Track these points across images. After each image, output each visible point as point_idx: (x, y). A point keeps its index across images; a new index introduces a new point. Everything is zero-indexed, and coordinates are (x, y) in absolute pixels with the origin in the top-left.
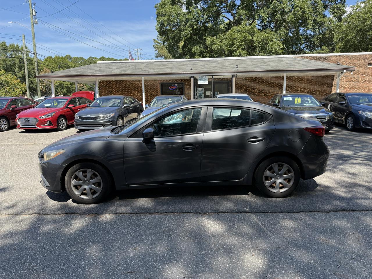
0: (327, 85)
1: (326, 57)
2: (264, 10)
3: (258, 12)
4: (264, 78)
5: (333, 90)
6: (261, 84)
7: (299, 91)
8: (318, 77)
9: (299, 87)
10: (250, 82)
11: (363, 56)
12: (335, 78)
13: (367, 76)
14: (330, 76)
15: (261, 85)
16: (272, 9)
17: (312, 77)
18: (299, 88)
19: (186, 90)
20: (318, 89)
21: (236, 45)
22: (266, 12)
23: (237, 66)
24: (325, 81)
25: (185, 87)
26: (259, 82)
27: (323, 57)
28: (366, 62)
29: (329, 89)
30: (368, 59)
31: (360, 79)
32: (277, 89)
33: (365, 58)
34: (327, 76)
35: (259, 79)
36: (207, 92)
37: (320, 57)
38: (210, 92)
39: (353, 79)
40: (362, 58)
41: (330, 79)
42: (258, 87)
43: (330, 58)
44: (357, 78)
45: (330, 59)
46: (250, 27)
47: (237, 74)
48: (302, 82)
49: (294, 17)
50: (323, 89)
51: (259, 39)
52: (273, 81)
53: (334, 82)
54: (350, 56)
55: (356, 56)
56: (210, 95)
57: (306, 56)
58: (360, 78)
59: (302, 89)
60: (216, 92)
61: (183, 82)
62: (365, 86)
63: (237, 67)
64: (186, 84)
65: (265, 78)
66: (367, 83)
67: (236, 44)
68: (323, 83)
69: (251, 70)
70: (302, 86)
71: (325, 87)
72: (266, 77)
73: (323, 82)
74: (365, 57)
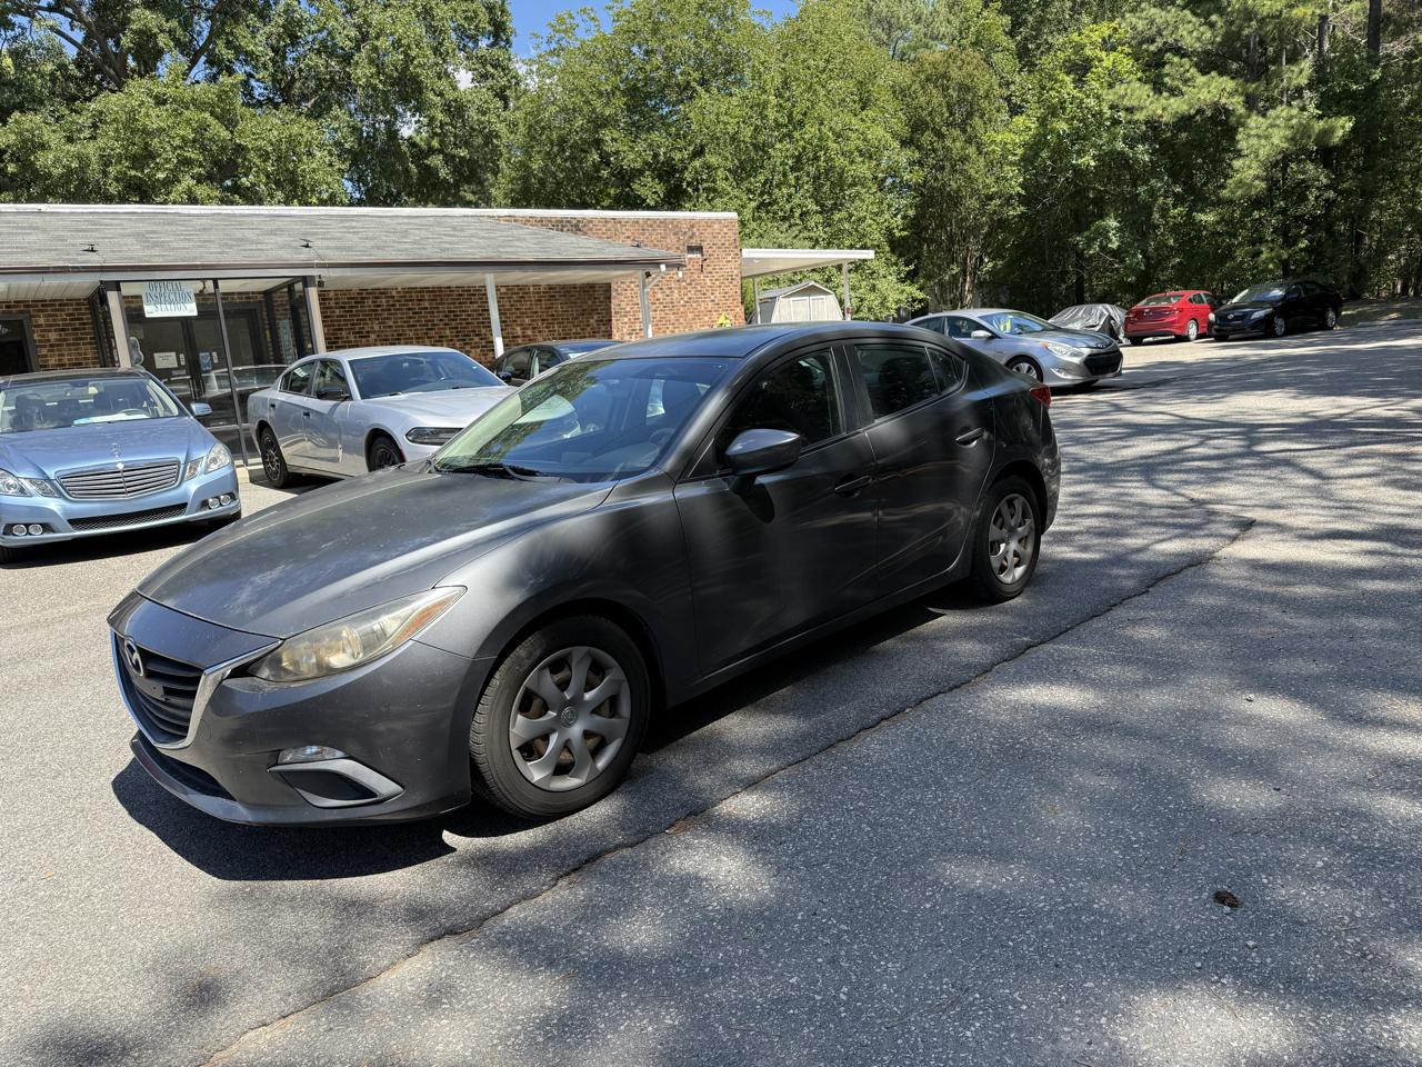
0: (596, 317)
1: (579, 221)
2: (248, 26)
3: (227, 30)
4: (394, 293)
5: (614, 331)
6: (385, 314)
7: (518, 337)
8: (567, 291)
9: (518, 325)
10: (342, 307)
11: (672, 223)
12: (614, 294)
13: (690, 284)
14: (601, 286)
15: (388, 319)
16: (283, 26)
17: (551, 288)
18: (518, 328)
19: (44, 351)
20: (574, 330)
21: (168, 161)
22: (261, 37)
23: (305, 243)
24: (590, 302)
25: (36, 337)
26: (379, 306)
27: (569, 222)
28: (681, 242)
29: (603, 328)
30: (685, 233)
31: (676, 295)
32: (448, 332)
33: (677, 230)
34: (592, 286)
35: (377, 298)
36: (156, 355)
37: (560, 221)
38: (174, 354)
39: (660, 296)
40: (671, 230)
41: (599, 294)
42: (376, 328)
43: (591, 225)
44: (668, 292)
45: (591, 229)
46: (215, 88)
47: (324, 273)
48: (525, 306)
49: (378, 73)
50: (589, 329)
51: (261, 143)
52: (427, 304)
53: (613, 306)
54: (641, 222)
55: (654, 221)
56: (175, 369)
57: (521, 215)
58: (676, 291)
59: (529, 332)
60: (201, 354)
61: (21, 312)
62: (690, 316)
63: (307, 246)
64: (41, 321)
65: (399, 292)
66: (694, 305)
67: (164, 155)
68: (584, 310)
69: (365, 259)
70: (527, 320)
71: (592, 321)
72: (399, 289)
73: (585, 306)
74: (675, 225)
